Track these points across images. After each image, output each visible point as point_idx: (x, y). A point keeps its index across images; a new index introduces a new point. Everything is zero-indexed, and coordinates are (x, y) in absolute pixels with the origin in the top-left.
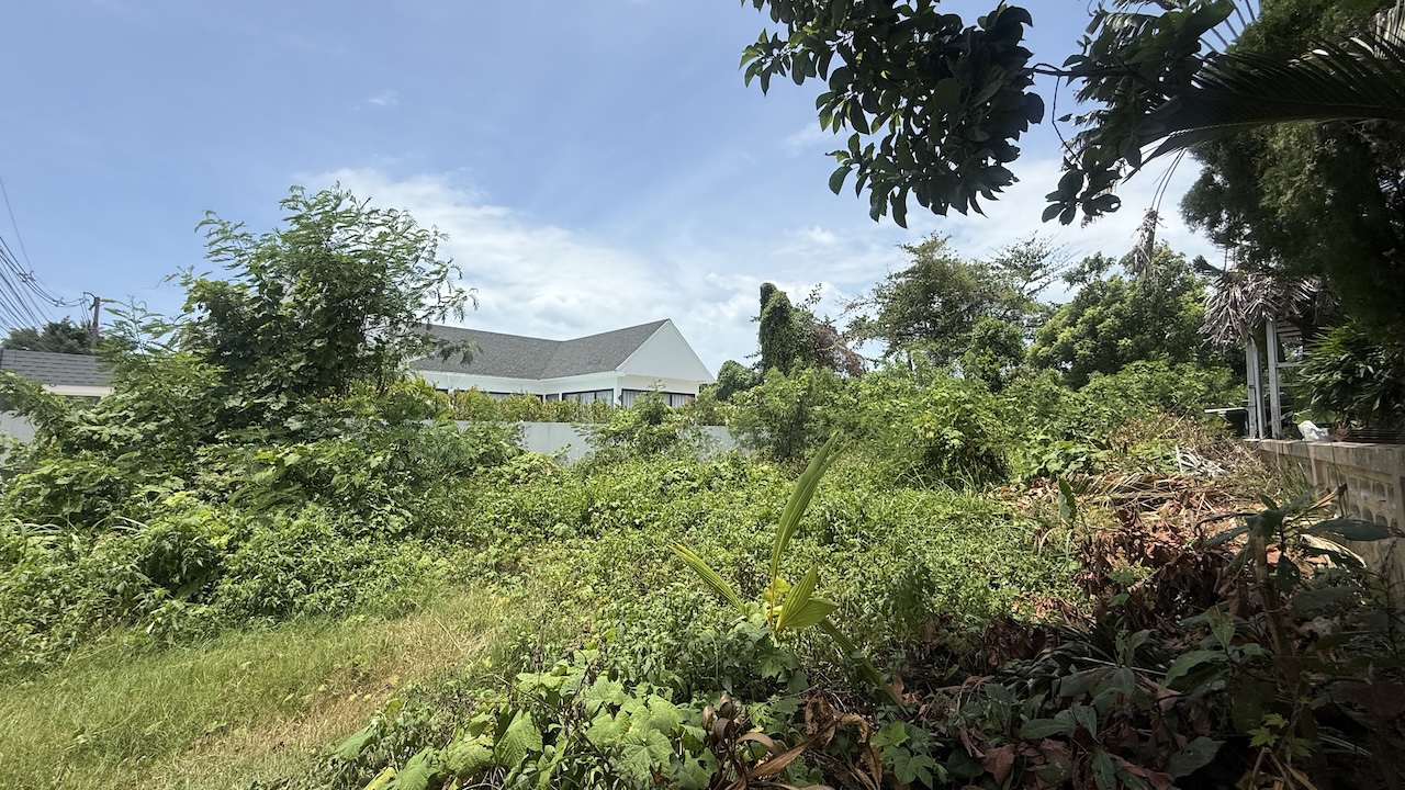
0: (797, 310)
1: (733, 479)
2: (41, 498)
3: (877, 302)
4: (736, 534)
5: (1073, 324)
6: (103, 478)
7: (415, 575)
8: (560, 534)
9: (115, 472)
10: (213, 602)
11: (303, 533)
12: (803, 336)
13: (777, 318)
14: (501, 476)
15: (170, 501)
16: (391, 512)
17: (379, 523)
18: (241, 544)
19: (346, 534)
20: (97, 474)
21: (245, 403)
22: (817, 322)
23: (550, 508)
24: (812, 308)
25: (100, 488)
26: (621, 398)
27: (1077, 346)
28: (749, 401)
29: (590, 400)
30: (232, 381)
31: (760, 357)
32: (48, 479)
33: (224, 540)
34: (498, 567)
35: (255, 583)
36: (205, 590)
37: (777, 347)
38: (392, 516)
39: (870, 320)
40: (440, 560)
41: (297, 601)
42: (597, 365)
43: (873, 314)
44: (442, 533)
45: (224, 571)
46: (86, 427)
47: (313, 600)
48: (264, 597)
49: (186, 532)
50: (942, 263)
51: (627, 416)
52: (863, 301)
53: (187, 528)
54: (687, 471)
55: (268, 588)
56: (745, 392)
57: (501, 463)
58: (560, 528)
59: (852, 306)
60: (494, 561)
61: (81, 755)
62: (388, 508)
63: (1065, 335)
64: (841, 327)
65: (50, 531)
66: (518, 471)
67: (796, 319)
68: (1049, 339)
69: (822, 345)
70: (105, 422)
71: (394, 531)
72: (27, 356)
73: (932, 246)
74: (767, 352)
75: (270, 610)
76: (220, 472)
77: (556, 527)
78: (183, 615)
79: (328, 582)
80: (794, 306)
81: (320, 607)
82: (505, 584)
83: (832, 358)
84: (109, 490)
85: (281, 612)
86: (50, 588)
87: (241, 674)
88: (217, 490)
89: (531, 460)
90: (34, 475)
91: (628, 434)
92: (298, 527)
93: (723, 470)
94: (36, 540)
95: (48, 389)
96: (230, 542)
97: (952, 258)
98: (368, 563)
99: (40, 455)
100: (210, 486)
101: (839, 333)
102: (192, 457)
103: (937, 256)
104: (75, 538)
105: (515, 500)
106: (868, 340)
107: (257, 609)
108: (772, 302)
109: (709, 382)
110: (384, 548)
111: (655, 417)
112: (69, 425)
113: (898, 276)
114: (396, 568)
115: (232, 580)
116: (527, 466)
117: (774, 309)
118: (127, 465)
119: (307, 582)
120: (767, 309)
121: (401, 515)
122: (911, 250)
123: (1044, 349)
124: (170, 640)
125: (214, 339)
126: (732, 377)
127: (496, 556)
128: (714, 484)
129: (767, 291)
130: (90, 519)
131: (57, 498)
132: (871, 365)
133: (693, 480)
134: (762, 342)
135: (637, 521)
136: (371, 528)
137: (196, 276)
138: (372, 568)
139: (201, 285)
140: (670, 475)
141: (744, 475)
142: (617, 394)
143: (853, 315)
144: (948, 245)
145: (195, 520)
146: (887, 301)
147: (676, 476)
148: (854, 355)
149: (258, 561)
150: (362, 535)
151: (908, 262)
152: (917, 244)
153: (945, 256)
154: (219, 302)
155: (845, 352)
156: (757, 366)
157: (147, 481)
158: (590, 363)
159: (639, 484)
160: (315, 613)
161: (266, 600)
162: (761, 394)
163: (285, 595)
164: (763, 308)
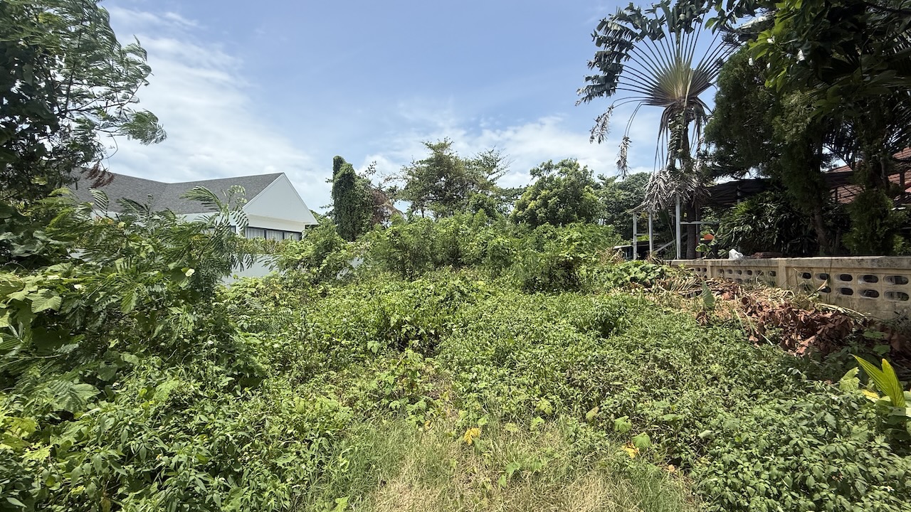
0: (359, 178)
3: (404, 178)
5: (535, 199)
12: (364, 197)
13: (345, 182)
22: (373, 187)
24: (370, 177)
27: (537, 211)
31: (333, 208)
37: (345, 202)
39: (399, 189)
43: (401, 185)
50: (448, 157)
52: (395, 177)
63: (532, 204)
67: (358, 183)
68: (522, 206)
69: (377, 203)
73: (443, 146)
74: (337, 204)
80: (357, 174)
83: (382, 213)
97: (454, 155)
101: (385, 194)
103: (446, 153)
108: (342, 170)
113: (422, 162)
117: (343, 175)
120: (339, 174)
122: (430, 146)
123: (520, 212)
129: (338, 162)
134: (335, 198)
144: (451, 147)
151: (428, 154)
152: (435, 143)
153: (450, 154)
164: (335, 173)
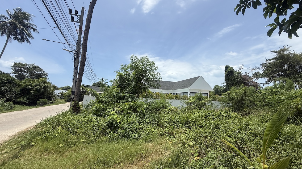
1: (226, 116)
2: (95, 111)
3: (262, 68)
4: (232, 133)
6: (103, 108)
7: (152, 133)
8: (181, 126)
9: (104, 107)
10: (117, 133)
11: (131, 121)
12: (238, 78)
13: (230, 74)
14: (166, 111)
15: (111, 113)
16: (146, 118)
17: (144, 120)
18: (122, 122)
19: (139, 122)
20: (102, 107)
21: (122, 95)
22: (243, 74)
23: (178, 120)
24: (241, 71)
25: (102, 110)
26: (190, 94)
28: (225, 95)
29: (182, 95)
30: (121, 91)
31: (225, 84)
32: (96, 107)
33: (119, 121)
34: (168, 133)
35: (124, 130)
36: (116, 130)
37: (230, 81)
38: (147, 119)
39: (260, 73)
40: (156, 130)
41: (131, 135)
42: (184, 87)
43: (261, 71)
44: (156, 123)
45: (119, 127)
46: (101, 99)
47: (133, 136)
48: (125, 134)
49: (114, 119)
50: (288, 54)
51: (193, 99)
52: (257, 68)
53: (114, 118)
54: (212, 113)
55: (126, 132)
56: (224, 93)
57: (166, 108)
58: (181, 125)
59: (253, 70)
60: (168, 132)
61: (98, 163)
62: (146, 117)
64: (250, 75)
65: (96, 117)
66: (169, 110)
67: (236, 74)
69: (244, 80)
70: (104, 98)
71: (147, 122)
72: (95, 87)
73: (283, 50)
74: (227, 82)
75: (126, 137)
76: (118, 108)
77: (180, 125)
78: (113, 135)
79: (136, 132)
80: (235, 71)
81: (134, 137)
82: (170, 137)
84: (104, 110)
85: (128, 137)
86: (95, 127)
87: (122, 150)
88: (118, 111)
89: (172, 108)
90: (94, 107)
91: (194, 103)
92: (131, 120)
93: (223, 114)
94: (94, 118)
95: (97, 92)
96: (120, 121)
97: (292, 53)
98: (143, 129)
99: (95, 103)
100: (117, 110)
101: (250, 77)
102: (114, 105)
103: (286, 53)
104: (99, 118)
105: (170, 117)
106: (260, 78)
107: (124, 136)
108: (228, 70)
109: (211, 90)
110: (145, 126)
111: (200, 99)
112: (99, 98)
113: (270, 60)
114: (148, 131)
115: (120, 130)
116: (171, 109)
117: (229, 72)
118: (106, 106)
119: (132, 131)
121: (148, 119)
122: (275, 52)
124: (111, 140)
125: (119, 83)
126: (217, 89)
127: (168, 131)
128: (220, 117)
129: (227, 68)
130: (101, 115)
131: (97, 111)
132: (262, 85)
133: (214, 116)
134: (225, 80)
135: (200, 125)
136: (143, 121)
137: (118, 72)
138: (143, 130)
139: (119, 73)
140: (207, 114)
141: (229, 116)
142: (189, 93)
143: (254, 72)
144: (289, 49)
145: (115, 117)
146: (266, 67)
147: (209, 114)
148: (256, 83)
149: (124, 126)
150: (141, 122)
151: (274, 55)
153: (289, 52)
154: (121, 77)
155: (252, 82)
156: (225, 86)
157: (109, 109)
158: (182, 86)
159: (199, 116)
160: (133, 138)
161: (126, 134)
162: (229, 94)
163: (129, 134)
164: (226, 72)
